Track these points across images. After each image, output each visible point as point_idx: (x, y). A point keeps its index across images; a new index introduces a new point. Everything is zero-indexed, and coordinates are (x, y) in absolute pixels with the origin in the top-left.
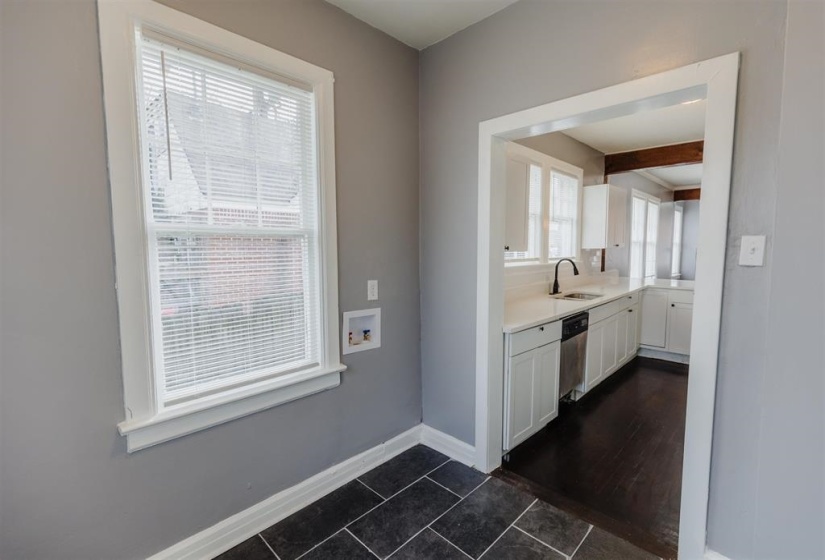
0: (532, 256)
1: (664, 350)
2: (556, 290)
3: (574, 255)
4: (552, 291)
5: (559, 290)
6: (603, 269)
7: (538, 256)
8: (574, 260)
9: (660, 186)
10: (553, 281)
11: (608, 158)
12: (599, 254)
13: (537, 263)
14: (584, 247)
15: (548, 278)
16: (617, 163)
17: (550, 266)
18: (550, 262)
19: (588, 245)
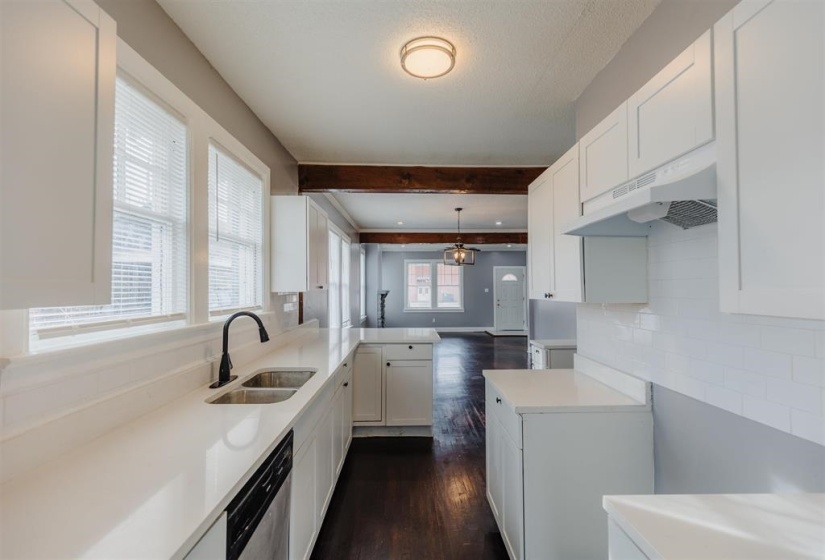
0: (168, 310)
1: (382, 424)
2: (225, 376)
3: (260, 302)
4: (217, 378)
5: (232, 373)
6: (301, 321)
7: (182, 308)
8: (257, 313)
9: (350, 225)
10: (219, 355)
11: (302, 169)
12: (296, 299)
13: (181, 324)
14: (275, 290)
15: (208, 352)
16: (314, 177)
17: (213, 327)
18: (213, 319)
19: (281, 288)
